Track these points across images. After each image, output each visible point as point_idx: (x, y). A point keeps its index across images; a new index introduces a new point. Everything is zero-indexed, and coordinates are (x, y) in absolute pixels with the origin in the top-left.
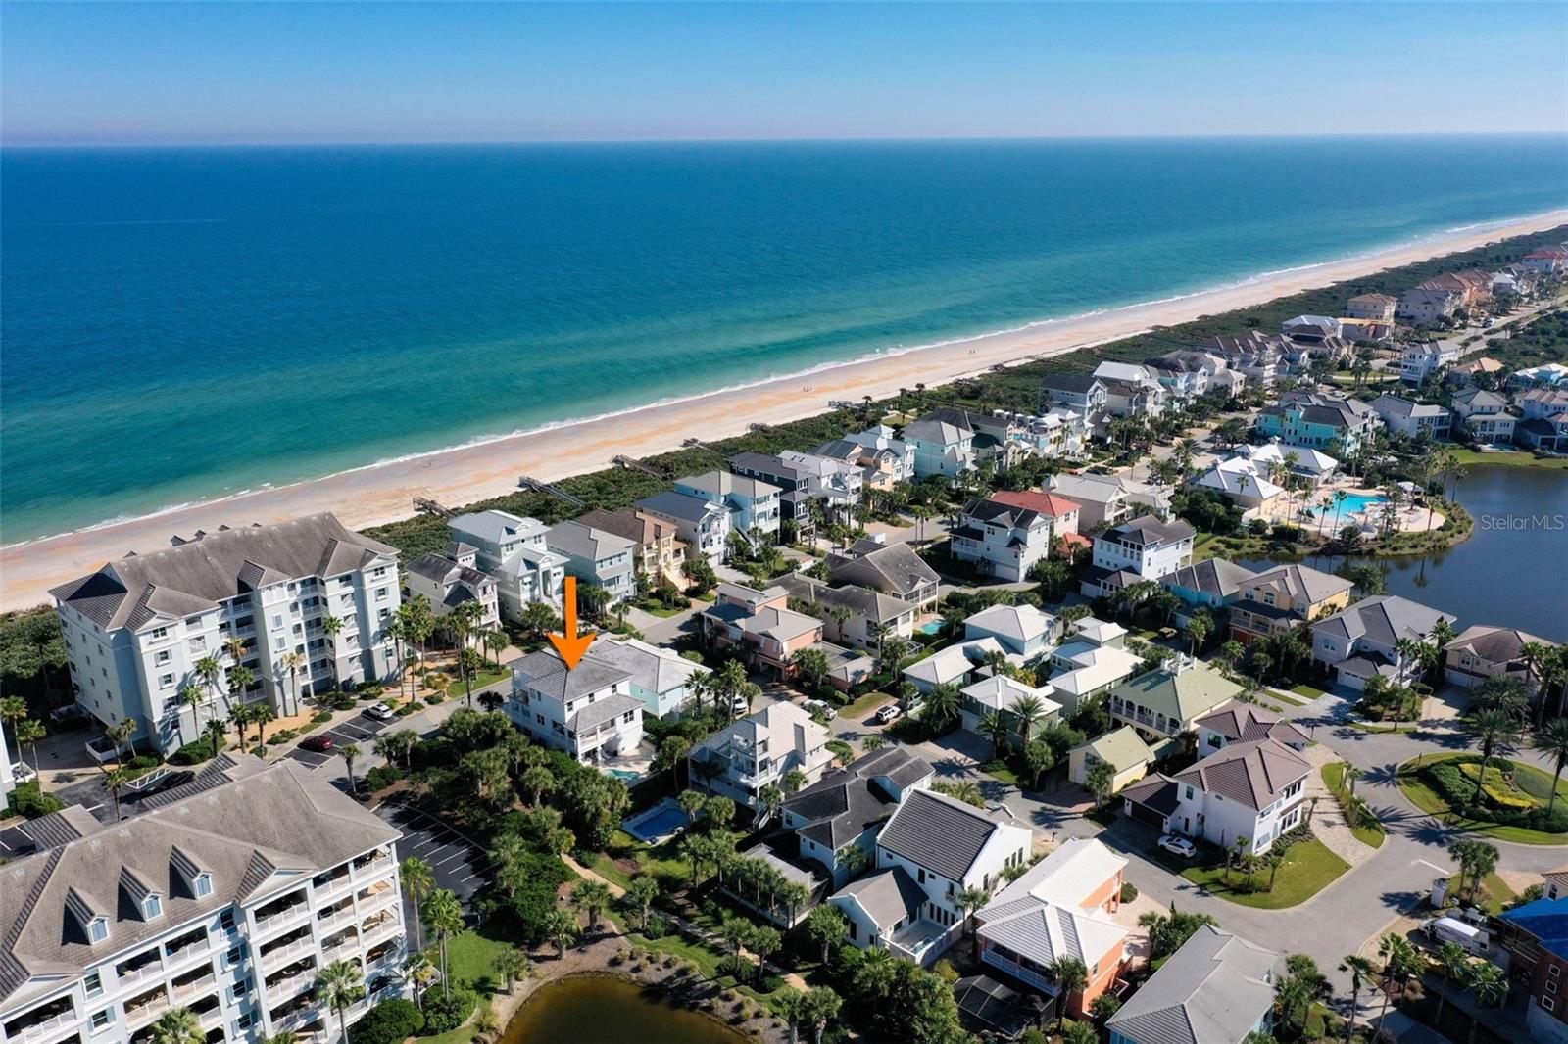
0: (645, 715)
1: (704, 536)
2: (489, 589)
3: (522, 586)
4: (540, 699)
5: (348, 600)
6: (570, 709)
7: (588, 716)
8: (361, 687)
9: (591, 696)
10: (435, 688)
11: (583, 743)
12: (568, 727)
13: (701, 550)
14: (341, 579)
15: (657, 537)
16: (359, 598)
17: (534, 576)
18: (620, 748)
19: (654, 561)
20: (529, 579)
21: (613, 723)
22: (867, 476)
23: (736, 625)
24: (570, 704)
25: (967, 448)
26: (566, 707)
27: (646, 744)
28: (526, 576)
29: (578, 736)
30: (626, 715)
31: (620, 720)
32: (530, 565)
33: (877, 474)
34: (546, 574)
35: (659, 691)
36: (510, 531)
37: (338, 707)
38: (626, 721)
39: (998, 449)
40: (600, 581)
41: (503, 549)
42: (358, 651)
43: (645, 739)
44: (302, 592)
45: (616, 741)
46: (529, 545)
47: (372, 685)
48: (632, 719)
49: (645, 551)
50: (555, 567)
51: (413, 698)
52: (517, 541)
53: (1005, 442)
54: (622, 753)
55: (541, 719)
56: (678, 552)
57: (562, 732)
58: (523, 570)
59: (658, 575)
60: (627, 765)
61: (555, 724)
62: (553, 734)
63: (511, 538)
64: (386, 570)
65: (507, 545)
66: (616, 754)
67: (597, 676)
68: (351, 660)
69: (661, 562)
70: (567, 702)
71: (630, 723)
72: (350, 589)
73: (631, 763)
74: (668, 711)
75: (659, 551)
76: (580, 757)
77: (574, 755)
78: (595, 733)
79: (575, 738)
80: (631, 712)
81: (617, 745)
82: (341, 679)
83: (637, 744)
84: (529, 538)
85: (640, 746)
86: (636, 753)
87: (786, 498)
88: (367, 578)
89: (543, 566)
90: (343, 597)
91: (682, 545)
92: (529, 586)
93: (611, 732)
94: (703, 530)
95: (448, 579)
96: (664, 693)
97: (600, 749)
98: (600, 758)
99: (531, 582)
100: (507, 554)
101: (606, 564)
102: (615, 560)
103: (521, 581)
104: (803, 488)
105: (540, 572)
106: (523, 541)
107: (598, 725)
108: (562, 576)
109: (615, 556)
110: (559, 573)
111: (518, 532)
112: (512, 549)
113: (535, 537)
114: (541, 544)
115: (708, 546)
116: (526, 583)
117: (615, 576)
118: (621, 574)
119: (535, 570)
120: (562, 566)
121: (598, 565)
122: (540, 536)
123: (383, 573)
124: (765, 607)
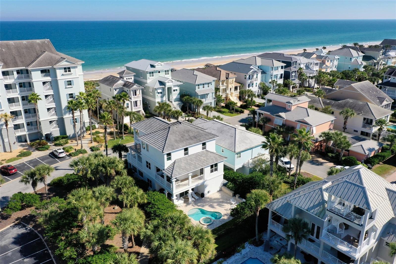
0: (226, 168)
1: (249, 81)
2: (138, 92)
3: (157, 94)
4: (148, 150)
5: (48, 86)
6: (169, 159)
7: (183, 165)
8: (57, 138)
9: (186, 150)
10: (98, 142)
11: (178, 186)
12: (167, 173)
13: (247, 88)
14: (42, 71)
15: (227, 78)
16: (54, 85)
17: (163, 89)
18: (206, 192)
19: (225, 90)
20: (160, 91)
21: (202, 171)
22: (321, 67)
23: (280, 116)
24: (169, 155)
25: (360, 60)
26: (166, 157)
27: (225, 190)
28: (159, 88)
29: (174, 180)
30: (212, 166)
31: (207, 170)
32: (161, 83)
33: (324, 66)
34: (169, 89)
35: (237, 150)
36: (152, 66)
37: (38, 149)
38: (212, 171)
39: (375, 61)
40: (198, 95)
41: (148, 75)
42: (55, 118)
43: (225, 185)
44: (18, 78)
45: (203, 186)
46: (162, 74)
47: (63, 138)
48: (216, 170)
49: (221, 85)
50: (175, 86)
51: (82, 147)
52: (156, 72)
53: (378, 59)
54: (207, 195)
55: (148, 165)
56: (236, 88)
57: (163, 176)
58: (158, 85)
59: (226, 98)
60: (212, 207)
61: (158, 170)
62: (156, 177)
63: (152, 69)
64: (72, 70)
65: (150, 73)
66: (202, 195)
67: (191, 134)
68: (51, 122)
69: (228, 91)
70: (166, 152)
71: (214, 172)
72: (48, 79)
73: (215, 205)
74: (241, 166)
75: (227, 86)
76: (174, 197)
77: (170, 196)
78: (187, 179)
79: (171, 182)
80: (216, 165)
81: (204, 191)
82: (44, 133)
83: (218, 189)
84: (162, 71)
85: (220, 190)
86: (218, 196)
87: (287, 70)
88: (59, 73)
89: (168, 85)
90: (44, 83)
91: (238, 85)
92: (160, 95)
93: (200, 179)
94: (249, 78)
95: (116, 86)
96: (239, 153)
97: (190, 191)
98: (190, 199)
99: (161, 93)
100: (150, 77)
101: (201, 87)
102: (206, 86)
103: (156, 91)
104: (294, 66)
105: (166, 88)
106: (159, 72)
107: (190, 173)
108: (178, 92)
109: (206, 84)
110: (176, 90)
111: (156, 67)
112: (153, 76)
113: (166, 71)
114: (168, 74)
115: (251, 87)
116: (159, 93)
117: (205, 94)
118: (209, 94)
119: (164, 86)
120: (178, 87)
121: (197, 87)
122: (168, 71)
123: (70, 71)
124: (297, 106)
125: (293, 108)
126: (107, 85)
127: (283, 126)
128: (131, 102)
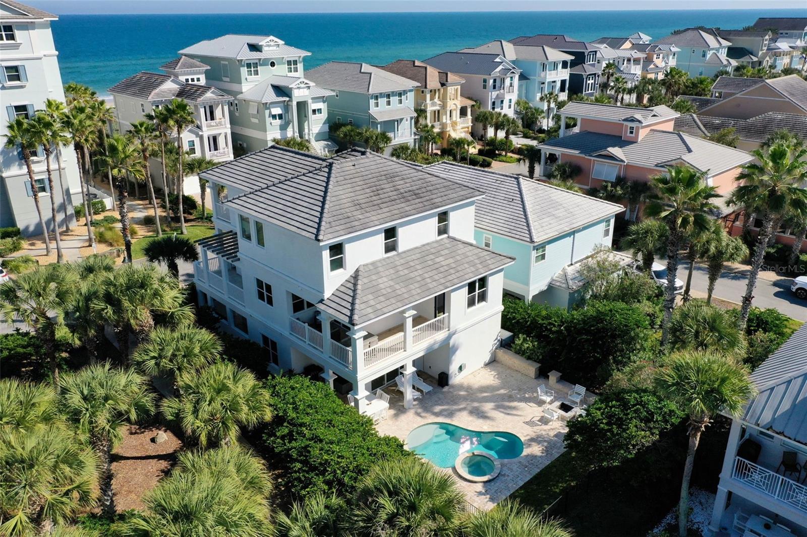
0: (509, 296)
1: (494, 94)
2: (218, 112)
3: (269, 120)
4: (261, 242)
6: (337, 264)
7: (384, 283)
9: (390, 233)
10: (111, 245)
11: (371, 355)
12: (329, 312)
13: (490, 111)
15: (443, 85)
17: (287, 107)
18: (453, 368)
19: (437, 115)
20: (277, 111)
21: (441, 304)
22: (645, 69)
23: (612, 157)
24: (337, 249)
25: (723, 55)
26: (326, 255)
27: (508, 357)
28: (274, 104)
29: (358, 335)
30: (471, 287)
31: (458, 299)
32: (280, 90)
33: (652, 66)
34: (302, 106)
35: (538, 238)
36: (254, 48)
38: (471, 303)
39: (755, 59)
40: (375, 124)
41: (244, 71)
43: (505, 344)
45: (446, 350)
46: (281, 70)
47: (6, 235)
48: (483, 297)
49: (428, 101)
50: (316, 99)
51: (60, 256)
52: (263, 62)
53: (760, 53)
54: (456, 379)
55: (265, 292)
56: (463, 112)
57: (316, 325)
58: (271, 97)
59: (441, 134)
60: (479, 414)
61: (298, 304)
62: (293, 328)
63: (255, 55)
64: (17, 33)
65: (249, 65)
66: (443, 380)
67: (403, 186)
69: (445, 119)
70: (328, 240)
71: (479, 306)
73: (488, 407)
74: (544, 287)
75: (444, 106)
76: (362, 392)
77: (345, 387)
78: (400, 328)
79: (349, 342)
80: (483, 282)
81: (448, 362)
83: (487, 358)
84: (281, 62)
85: (493, 362)
86: (488, 378)
87: (577, 70)
89: (299, 94)
91: (469, 103)
92: (278, 122)
93: (436, 327)
94: (494, 87)
95: (158, 95)
96: (542, 246)
97: (410, 370)
98: (409, 394)
99: (280, 116)
100: (249, 77)
101: (382, 101)
102: (394, 100)
103: (267, 112)
104: (591, 62)
105: (294, 103)
106: (273, 64)
107: (408, 309)
108: (324, 116)
109: (394, 94)
110: (320, 111)
111: (265, 49)
112: (256, 73)
113: (289, 63)
114: (296, 70)
115: (498, 108)
116: (274, 117)
117: (394, 121)
118: (402, 119)
119: (287, 99)
120: (324, 102)
121: (372, 102)
122: (295, 62)
123: (12, 37)
124: (651, 130)
125: (642, 134)
126: (134, 94)
127: (620, 181)
128: (201, 137)
